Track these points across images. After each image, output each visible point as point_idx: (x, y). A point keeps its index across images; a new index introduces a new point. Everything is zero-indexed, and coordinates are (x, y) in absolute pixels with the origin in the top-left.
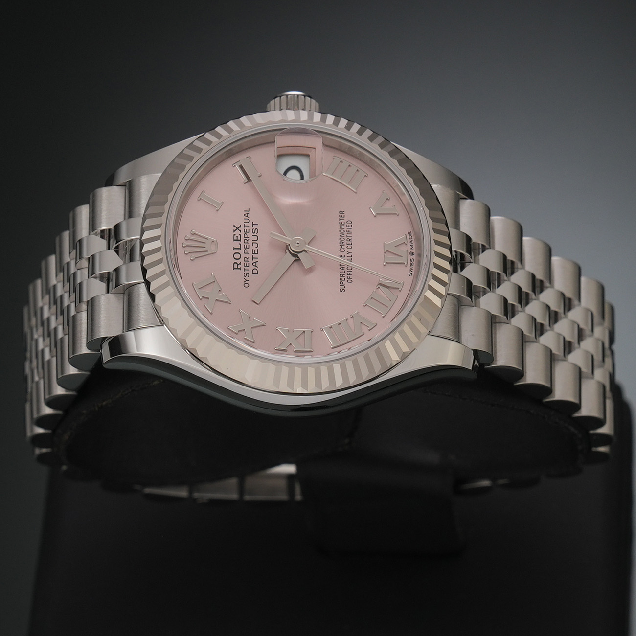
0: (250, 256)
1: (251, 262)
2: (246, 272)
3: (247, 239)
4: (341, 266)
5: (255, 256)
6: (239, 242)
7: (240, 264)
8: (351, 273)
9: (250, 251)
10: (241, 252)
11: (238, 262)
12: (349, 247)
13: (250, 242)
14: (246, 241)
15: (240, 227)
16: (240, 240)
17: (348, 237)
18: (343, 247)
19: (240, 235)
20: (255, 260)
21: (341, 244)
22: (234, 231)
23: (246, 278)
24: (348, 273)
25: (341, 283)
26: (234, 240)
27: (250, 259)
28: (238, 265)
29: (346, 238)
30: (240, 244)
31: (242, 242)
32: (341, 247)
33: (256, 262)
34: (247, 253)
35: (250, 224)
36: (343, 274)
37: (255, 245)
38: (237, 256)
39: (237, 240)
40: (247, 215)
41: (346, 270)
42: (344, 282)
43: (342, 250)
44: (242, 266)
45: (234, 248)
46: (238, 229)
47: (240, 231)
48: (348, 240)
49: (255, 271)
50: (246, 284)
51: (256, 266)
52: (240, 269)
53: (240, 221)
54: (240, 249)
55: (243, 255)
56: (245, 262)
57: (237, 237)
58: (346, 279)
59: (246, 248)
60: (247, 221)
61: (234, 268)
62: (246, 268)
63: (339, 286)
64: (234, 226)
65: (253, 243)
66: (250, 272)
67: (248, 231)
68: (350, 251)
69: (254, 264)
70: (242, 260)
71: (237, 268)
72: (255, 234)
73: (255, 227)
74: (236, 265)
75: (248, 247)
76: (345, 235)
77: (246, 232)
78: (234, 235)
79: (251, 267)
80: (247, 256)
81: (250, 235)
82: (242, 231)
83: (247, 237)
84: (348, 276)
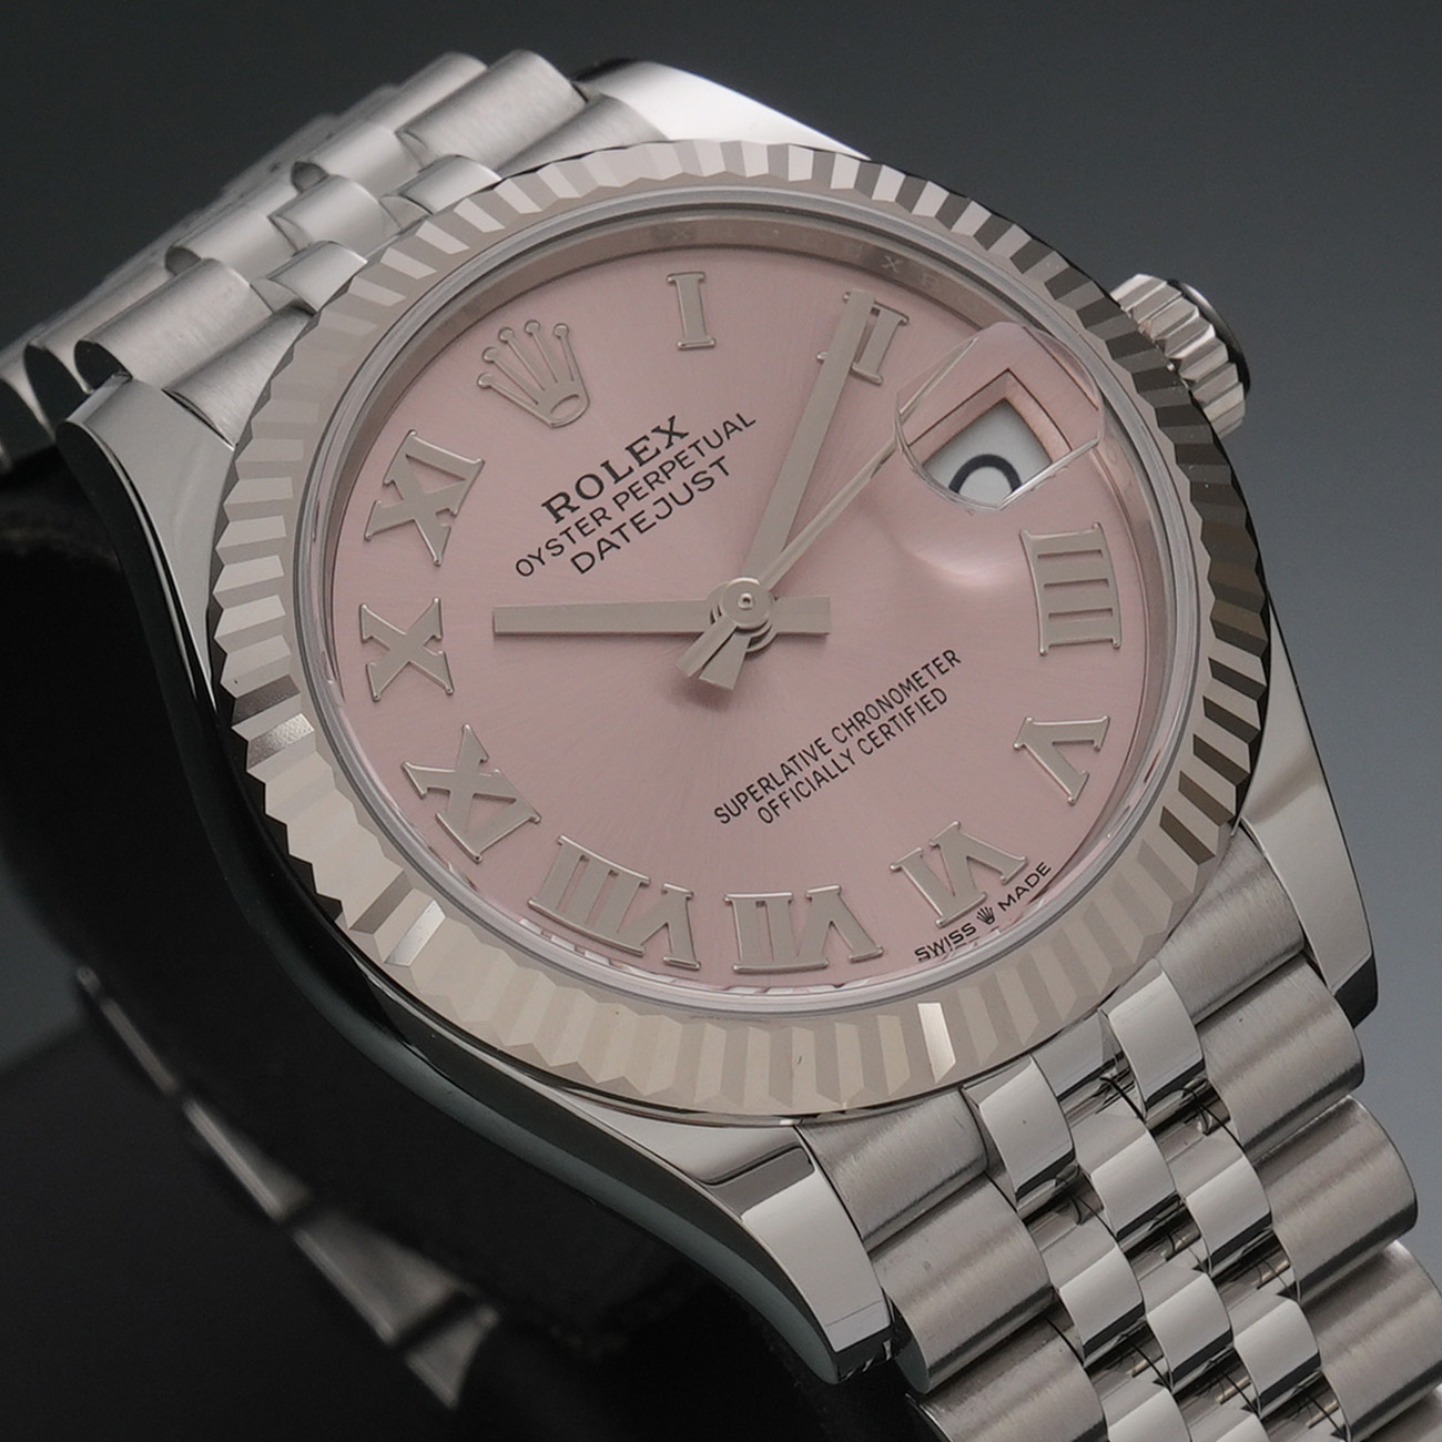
0: (618, 517)
1: (605, 530)
2: (564, 540)
3: (662, 477)
4: (791, 765)
5: (629, 530)
6: (635, 464)
7: (573, 509)
8: (792, 801)
9: (633, 506)
10: (612, 488)
11: (575, 500)
12: (867, 745)
13: (661, 491)
14: (652, 478)
15: (682, 436)
16: (642, 463)
17: (891, 724)
18: (852, 729)
19: (658, 452)
20: (616, 538)
21: (859, 720)
22: (657, 430)
23: (546, 554)
24: (789, 794)
25: (740, 800)
26: (630, 448)
27: (608, 526)
28: (566, 506)
29: (884, 719)
30: (631, 470)
31: (640, 472)
32: (848, 724)
33: (613, 545)
34: (620, 505)
35: (712, 455)
36: (772, 784)
37: (662, 509)
38: (589, 487)
39: (636, 455)
40: (730, 428)
41: (791, 784)
42: (750, 802)
43: (842, 733)
44: (570, 519)
45: (606, 465)
46: (671, 433)
47: (670, 444)
48: (885, 729)
49: (584, 562)
50: (528, 565)
51: (602, 553)
52: (559, 519)
53: (698, 425)
54: (618, 479)
55: (605, 500)
56: (589, 519)
57: (646, 449)
58: (764, 803)
59: (632, 491)
60: (715, 441)
61: (547, 504)
62: (574, 532)
63: (727, 797)
64: (672, 420)
65: (663, 499)
66: (570, 550)
67: (685, 463)
68: (856, 753)
69: (604, 546)
70: (587, 507)
71: (554, 512)
72: (694, 488)
73: (715, 472)
74: (562, 501)
75: (639, 494)
76: (891, 713)
77: (679, 460)
78: (645, 438)
79: (590, 544)
80: (612, 509)
81: (680, 476)
82: (674, 450)
83: (666, 474)
84: (778, 801)
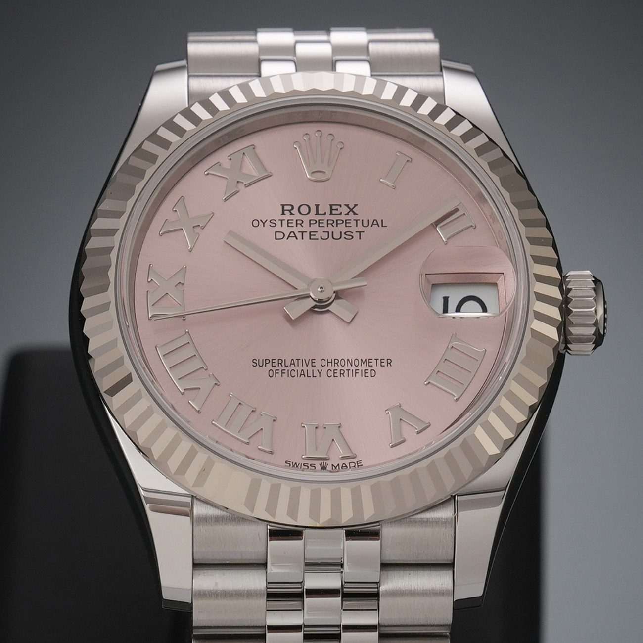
0: (306, 228)
1: (296, 230)
2: (279, 223)
3: (335, 224)
4: (296, 362)
5: (306, 235)
6: (328, 212)
7: (291, 214)
8: (285, 375)
9: (315, 227)
10: (312, 215)
11: (295, 211)
12: (331, 373)
13: (330, 229)
14: (330, 222)
15: (355, 214)
16: (331, 214)
17: (346, 372)
18: (330, 364)
19: (341, 214)
20: (299, 235)
21: (335, 362)
22: (347, 206)
23: (268, 223)
24: (286, 372)
25: (266, 361)
26: (331, 205)
27: (299, 228)
28: (290, 211)
29: (345, 368)
30: (325, 214)
31: (328, 216)
32: (330, 361)
33: (295, 237)
34: (310, 224)
35: (360, 228)
36: (283, 364)
37: (325, 236)
38: (304, 210)
39: (331, 210)
40: (375, 223)
41: (290, 368)
42: (269, 366)
43: (325, 363)
44: (288, 215)
45: (317, 206)
46: (351, 210)
47: (348, 214)
48: (342, 372)
49: (279, 236)
50: (257, 223)
51: (289, 236)
52: (283, 214)
53: (363, 213)
54: (317, 213)
55: (306, 219)
56: (294, 221)
57: (337, 210)
58: (274, 369)
59: (319, 222)
60: (366, 224)
61: (283, 206)
62: (285, 223)
63: (261, 357)
64: (356, 205)
65: (328, 232)
66: (278, 228)
67: (348, 225)
68: (324, 374)
69: (292, 235)
70: (297, 216)
71: (283, 210)
72: (343, 236)
73: (356, 235)
74: (290, 208)
75: (321, 225)
76: (349, 368)
77: (346, 222)
78: (340, 206)
79: (287, 231)
80: (306, 223)
81: (342, 228)
82: (347, 217)
83: (337, 224)
84: (280, 372)
